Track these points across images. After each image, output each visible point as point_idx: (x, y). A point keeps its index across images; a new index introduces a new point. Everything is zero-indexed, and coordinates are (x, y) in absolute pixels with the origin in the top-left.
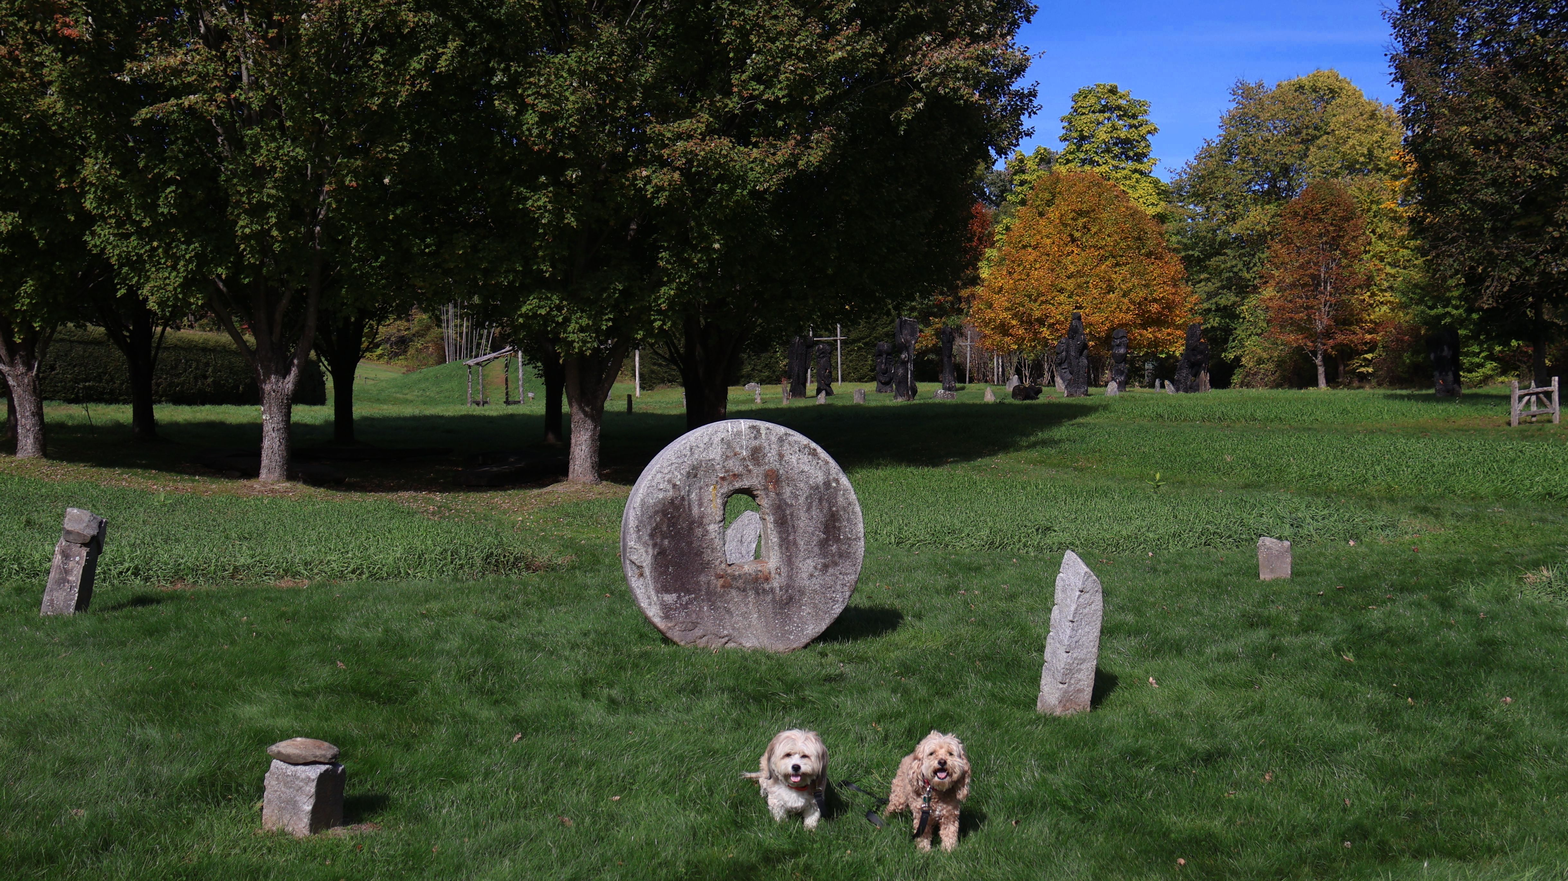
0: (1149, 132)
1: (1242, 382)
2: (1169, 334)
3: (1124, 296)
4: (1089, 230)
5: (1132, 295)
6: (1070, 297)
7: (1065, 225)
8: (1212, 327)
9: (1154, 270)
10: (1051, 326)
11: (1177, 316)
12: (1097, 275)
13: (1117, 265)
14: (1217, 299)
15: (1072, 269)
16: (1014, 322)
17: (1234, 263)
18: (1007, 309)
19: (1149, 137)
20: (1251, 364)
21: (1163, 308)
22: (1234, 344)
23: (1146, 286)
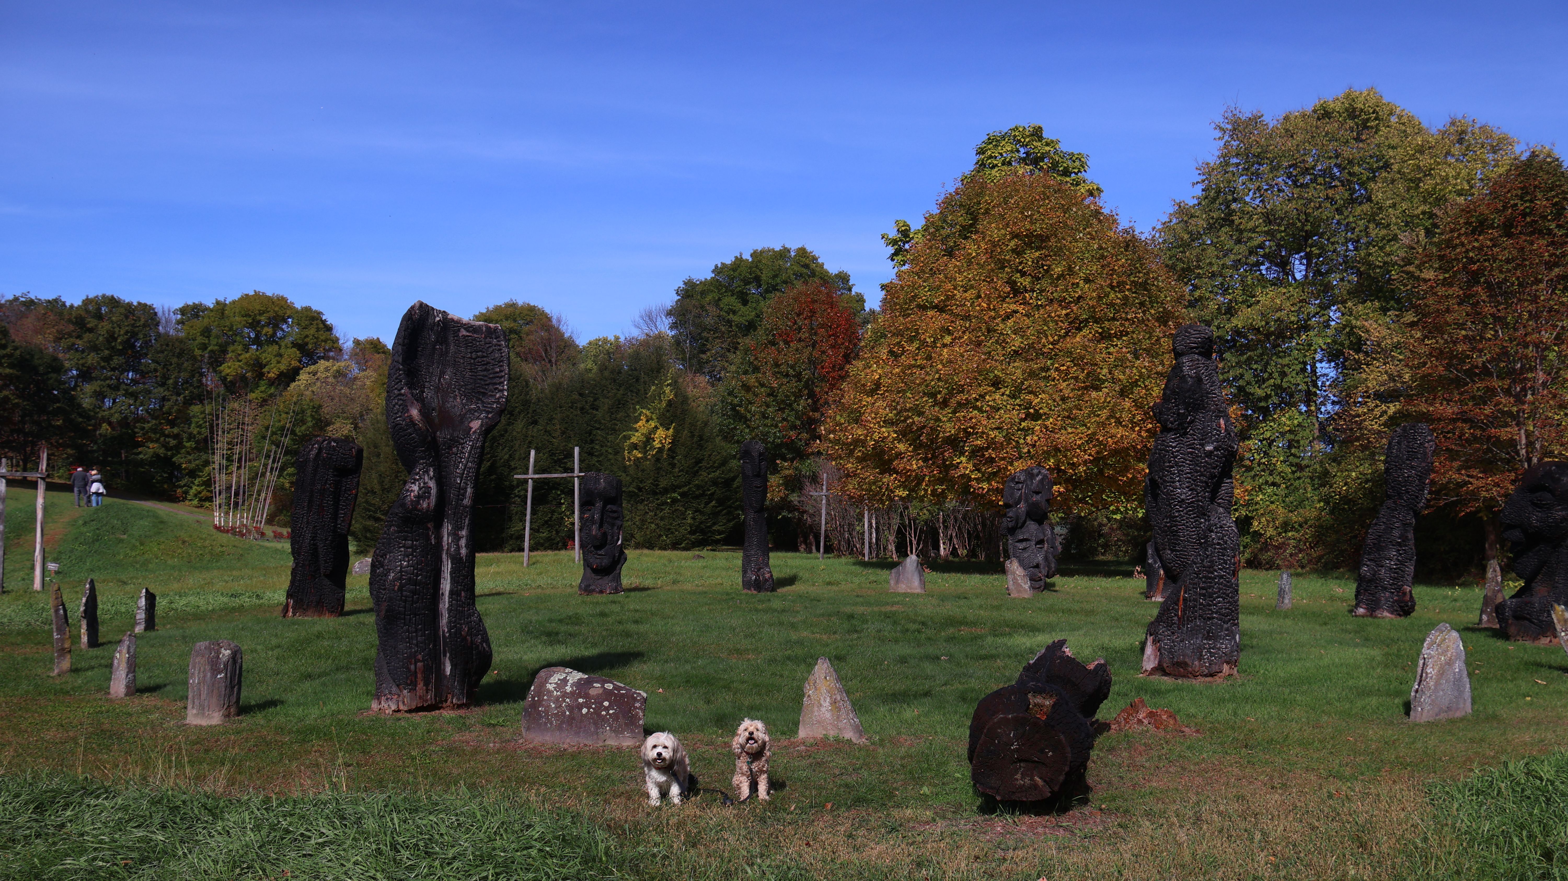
4: (1047, 271)
6: (1013, 396)
7: (1000, 264)
10: (976, 452)
12: (1067, 355)
13: (1105, 335)
16: (901, 447)
18: (888, 423)
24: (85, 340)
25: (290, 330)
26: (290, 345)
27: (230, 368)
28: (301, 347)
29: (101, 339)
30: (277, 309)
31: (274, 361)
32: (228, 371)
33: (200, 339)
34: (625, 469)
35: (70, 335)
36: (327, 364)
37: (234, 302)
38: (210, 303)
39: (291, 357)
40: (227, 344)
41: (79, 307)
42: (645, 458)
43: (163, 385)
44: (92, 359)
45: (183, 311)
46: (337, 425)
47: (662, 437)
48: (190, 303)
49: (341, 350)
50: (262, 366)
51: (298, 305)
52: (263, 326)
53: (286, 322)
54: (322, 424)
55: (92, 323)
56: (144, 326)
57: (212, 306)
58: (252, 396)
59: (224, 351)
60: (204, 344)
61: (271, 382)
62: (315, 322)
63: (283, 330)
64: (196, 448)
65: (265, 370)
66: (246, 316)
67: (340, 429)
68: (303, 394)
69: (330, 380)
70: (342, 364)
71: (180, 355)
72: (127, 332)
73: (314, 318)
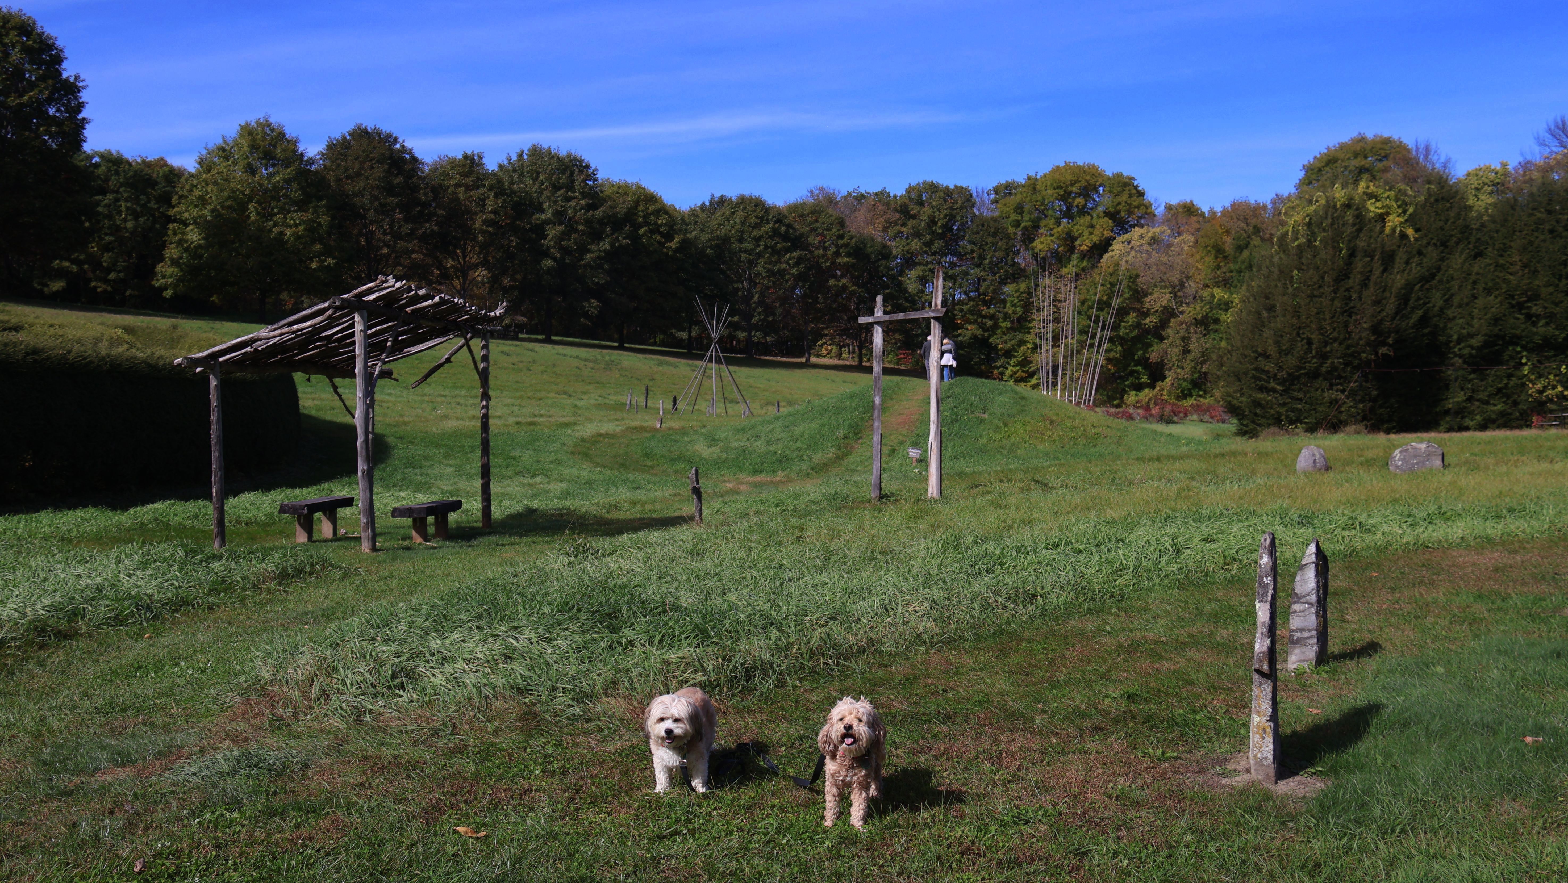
24: (909, 226)
25: (1104, 200)
26: (1102, 215)
27: (1042, 244)
28: (1112, 215)
29: (923, 224)
30: (1088, 178)
31: (1086, 233)
32: (1040, 247)
33: (1014, 217)
35: (896, 224)
36: (1142, 231)
37: (1045, 176)
39: (1103, 227)
40: (1039, 219)
41: (902, 196)
43: (978, 266)
44: (915, 245)
45: (996, 190)
46: (1156, 295)
48: (1003, 182)
49: (1154, 215)
50: (1074, 239)
51: (1109, 173)
52: (1074, 197)
53: (1097, 192)
54: (1138, 295)
55: (914, 209)
56: (961, 208)
57: (1023, 182)
58: (1064, 271)
59: (1036, 227)
60: (1018, 221)
61: (1083, 256)
62: (1127, 189)
63: (1094, 200)
64: (1011, 328)
65: (1077, 243)
66: (1058, 188)
67: (1159, 299)
68: (1118, 265)
69: (1145, 247)
70: (1157, 230)
71: (995, 235)
72: (946, 215)
73: (1126, 185)
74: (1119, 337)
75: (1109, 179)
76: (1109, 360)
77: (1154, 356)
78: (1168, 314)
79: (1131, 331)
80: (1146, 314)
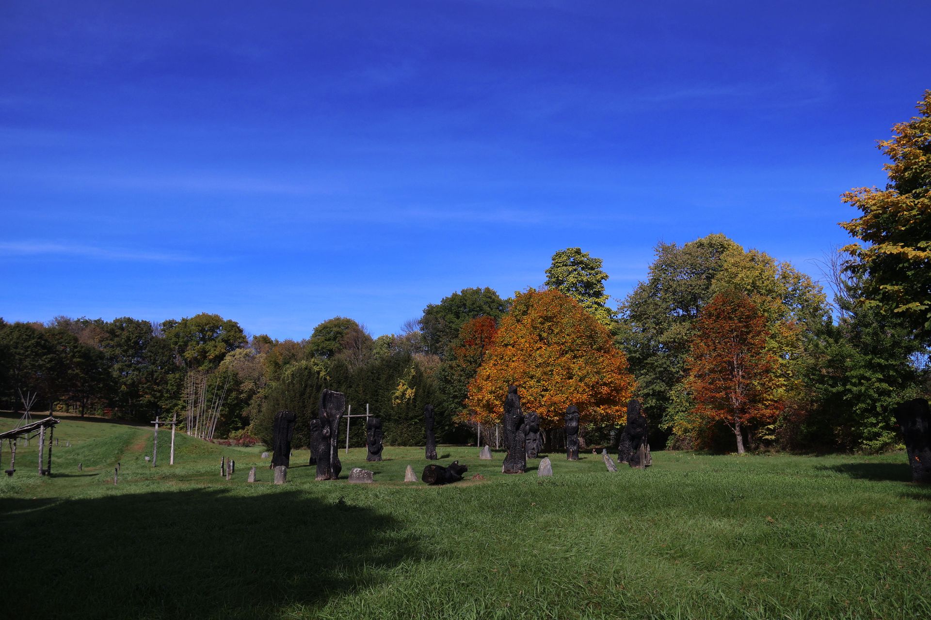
0: (602, 278)
1: (674, 445)
2: (617, 411)
3: (581, 380)
4: (553, 331)
5: (587, 380)
6: (537, 382)
7: (535, 328)
8: (651, 407)
9: (604, 361)
11: (623, 396)
12: (560, 365)
13: (575, 357)
14: (653, 386)
15: (540, 360)
17: (664, 361)
19: (603, 281)
20: (680, 433)
21: (612, 391)
22: (666, 418)
23: (598, 373)
24: (115, 341)
25: (221, 332)
26: (221, 341)
27: (189, 354)
28: (226, 341)
29: (123, 340)
30: (214, 322)
31: (212, 350)
32: (188, 356)
33: (174, 339)
34: (393, 408)
35: (107, 339)
36: (241, 350)
37: (192, 319)
38: (179, 320)
39: (221, 347)
40: (188, 341)
41: (111, 324)
42: (402, 403)
43: (153, 364)
44: (118, 351)
45: (164, 324)
46: (246, 383)
47: (410, 393)
48: (168, 320)
49: (247, 342)
50: (206, 352)
51: (225, 320)
52: (207, 331)
53: (219, 329)
54: (238, 383)
55: (118, 332)
56: (145, 333)
57: (180, 321)
58: (200, 368)
59: (186, 344)
60: (176, 342)
61: (210, 361)
62: (234, 328)
63: (217, 333)
64: (170, 397)
65: (207, 355)
66: (198, 326)
67: (247, 386)
68: (228, 368)
69: (242, 359)
70: (248, 350)
71: (163, 348)
72: (137, 336)
73: (233, 326)
74: (227, 403)
75: (225, 323)
76: (222, 415)
77: (244, 414)
78: (252, 393)
79: (234, 401)
80: (242, 393)
